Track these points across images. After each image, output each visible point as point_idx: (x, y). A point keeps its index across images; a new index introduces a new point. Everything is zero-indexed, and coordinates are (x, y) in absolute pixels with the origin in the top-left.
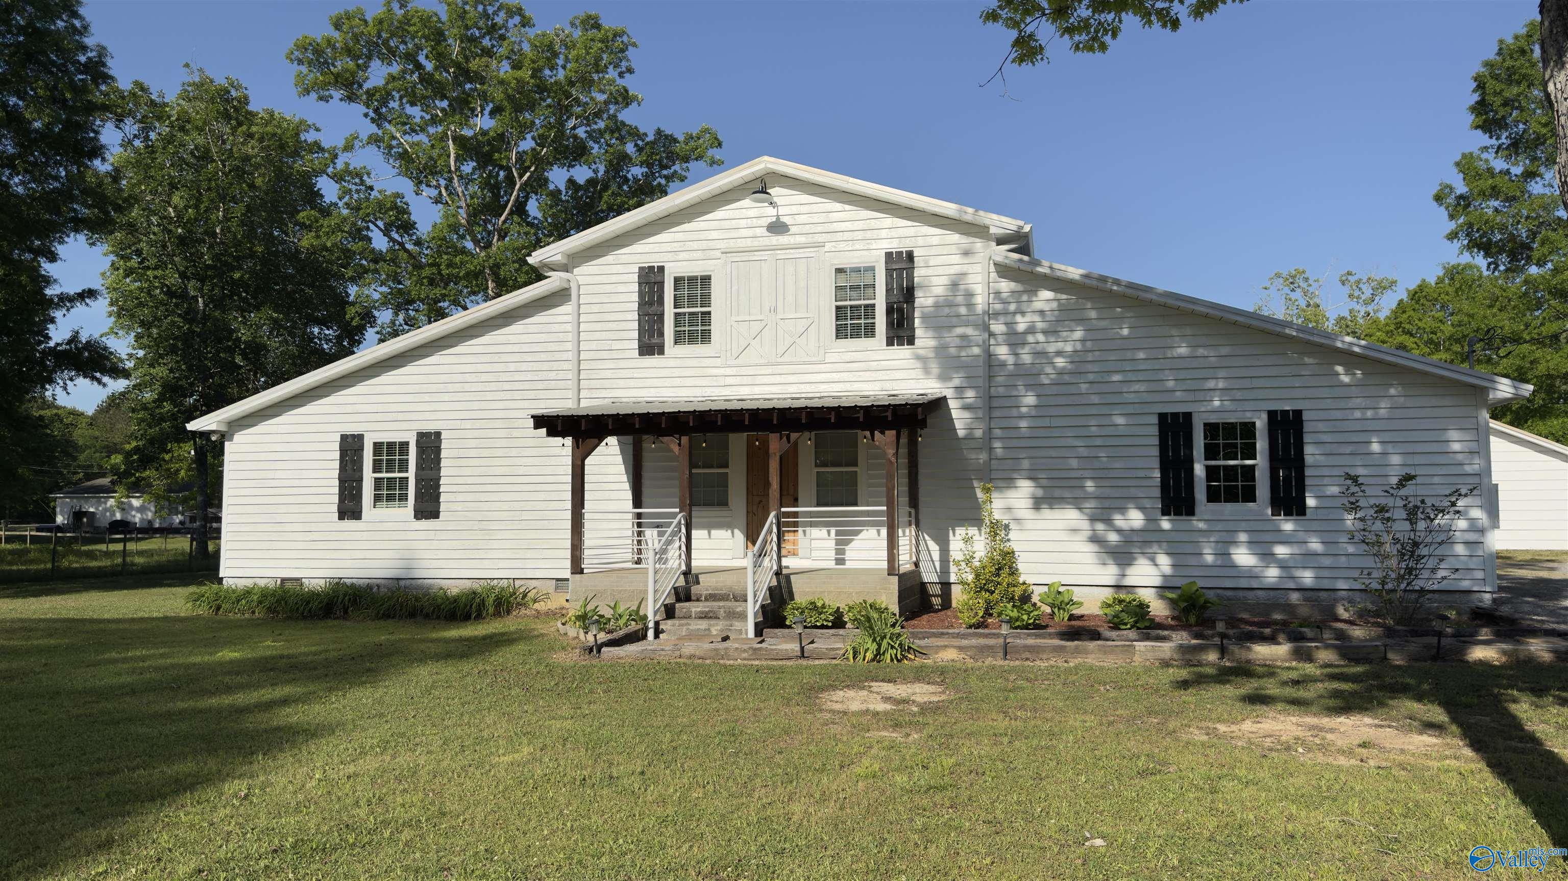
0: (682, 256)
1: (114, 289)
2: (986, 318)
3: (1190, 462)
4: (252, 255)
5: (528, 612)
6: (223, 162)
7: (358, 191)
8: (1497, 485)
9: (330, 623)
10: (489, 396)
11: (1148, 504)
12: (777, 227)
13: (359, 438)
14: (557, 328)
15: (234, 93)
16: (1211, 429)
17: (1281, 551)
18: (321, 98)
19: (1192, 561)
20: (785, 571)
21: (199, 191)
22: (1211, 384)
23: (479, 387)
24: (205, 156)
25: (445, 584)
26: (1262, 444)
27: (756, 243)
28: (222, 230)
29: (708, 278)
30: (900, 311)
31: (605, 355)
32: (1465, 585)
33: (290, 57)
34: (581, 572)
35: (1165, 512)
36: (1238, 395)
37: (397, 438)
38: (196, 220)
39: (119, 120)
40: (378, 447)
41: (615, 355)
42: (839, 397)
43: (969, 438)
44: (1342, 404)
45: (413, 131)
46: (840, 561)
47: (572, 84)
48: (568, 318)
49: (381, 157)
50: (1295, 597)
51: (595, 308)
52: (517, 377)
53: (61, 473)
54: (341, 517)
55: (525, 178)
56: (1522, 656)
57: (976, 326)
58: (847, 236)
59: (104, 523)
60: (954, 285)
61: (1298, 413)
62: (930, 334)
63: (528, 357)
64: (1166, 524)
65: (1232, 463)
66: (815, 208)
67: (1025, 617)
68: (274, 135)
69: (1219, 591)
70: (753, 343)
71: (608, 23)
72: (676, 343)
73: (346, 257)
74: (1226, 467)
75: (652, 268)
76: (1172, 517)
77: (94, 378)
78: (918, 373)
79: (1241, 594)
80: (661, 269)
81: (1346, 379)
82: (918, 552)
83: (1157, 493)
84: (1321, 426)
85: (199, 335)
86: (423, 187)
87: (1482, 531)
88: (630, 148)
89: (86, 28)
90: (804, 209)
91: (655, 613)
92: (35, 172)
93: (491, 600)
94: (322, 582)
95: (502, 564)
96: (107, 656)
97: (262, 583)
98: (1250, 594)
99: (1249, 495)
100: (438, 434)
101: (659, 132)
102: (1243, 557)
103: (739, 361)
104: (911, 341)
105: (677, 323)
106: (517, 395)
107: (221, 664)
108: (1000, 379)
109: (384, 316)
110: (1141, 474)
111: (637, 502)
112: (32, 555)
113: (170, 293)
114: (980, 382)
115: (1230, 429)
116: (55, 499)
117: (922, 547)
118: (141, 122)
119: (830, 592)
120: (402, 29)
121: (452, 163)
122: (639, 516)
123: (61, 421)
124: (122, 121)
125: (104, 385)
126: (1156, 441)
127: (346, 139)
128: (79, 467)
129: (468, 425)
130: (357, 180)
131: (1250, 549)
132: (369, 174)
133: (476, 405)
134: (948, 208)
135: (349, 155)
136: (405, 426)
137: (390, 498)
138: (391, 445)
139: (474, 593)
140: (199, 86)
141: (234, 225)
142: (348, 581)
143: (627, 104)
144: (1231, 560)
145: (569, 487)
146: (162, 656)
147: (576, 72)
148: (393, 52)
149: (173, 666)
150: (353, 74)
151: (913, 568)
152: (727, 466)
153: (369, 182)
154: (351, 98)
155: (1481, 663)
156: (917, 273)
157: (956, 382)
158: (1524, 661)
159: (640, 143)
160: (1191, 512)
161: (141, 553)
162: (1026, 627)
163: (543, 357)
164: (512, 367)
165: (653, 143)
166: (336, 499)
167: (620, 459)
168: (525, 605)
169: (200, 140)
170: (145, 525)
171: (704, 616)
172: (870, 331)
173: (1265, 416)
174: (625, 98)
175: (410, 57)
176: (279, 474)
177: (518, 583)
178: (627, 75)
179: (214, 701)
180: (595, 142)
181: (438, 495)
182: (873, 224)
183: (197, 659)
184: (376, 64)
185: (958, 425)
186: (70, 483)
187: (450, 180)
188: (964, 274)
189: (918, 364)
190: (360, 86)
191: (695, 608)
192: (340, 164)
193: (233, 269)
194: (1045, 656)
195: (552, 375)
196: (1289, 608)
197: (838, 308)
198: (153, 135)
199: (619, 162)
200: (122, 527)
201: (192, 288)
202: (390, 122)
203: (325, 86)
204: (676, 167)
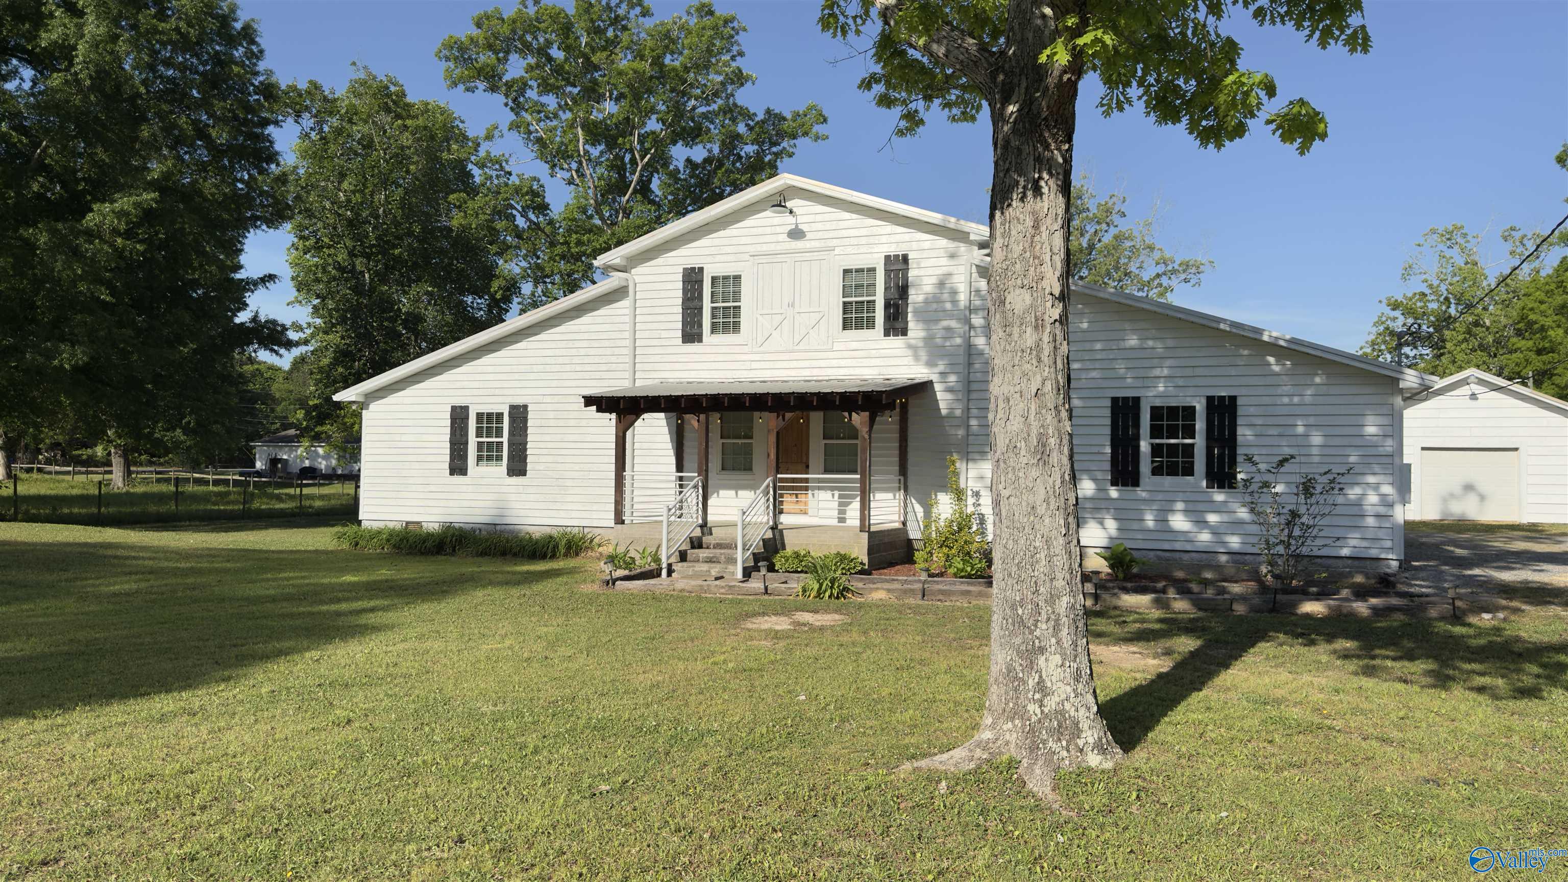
0: (718, 259)
1: (296, 265)
2: (967, 313)
3: (1137, 438)
4: (410, 233)
5: (593, 554)
6: (385, 150)
7: (498, 177)
8: (1409, 465)
9: (440, 558)
10: (565, 376)
11: (1099, 476)
12: (796, 234)
13: (465, 409)
14: (618, 319)
15: (393, 89)
16: (1156, 412)
17: (1212, 518)
18: (468, 90)
19: (1135, 526)
20: (780, 527)
21: (364, 177)
22: (1157, 372)
23: (557, 368)
24: (368, 144)
25: (530, 529)
26: (1200, 425)
27: (779, 247)
28: (384, 211)
29: (739, 277)
30: (897, 306)
31: (655, 342)
32: (1374, 553)
33: (438, 55)
34: (623, 522)
35: (1114, 483)
36: (1181, 382)
37: (495, 409)
38: (362, 203)
39: (298, 115)
40: (479, 416)
41: (664, 342)
42: (842, 380)
43: (950, 416)
44: (1271, 391)
45: (548, 118)
46: (842, 520)
47: (687, 69)
48: (627, 311)
49: (521, 142)
50: (1223, 558)
51: (648, 303)
52: (587, 360)
53: (261, 423)
54: (452, 473)
55: (646, 160)
56: (1345, 611)
57: (959, 319)
58: (854, 241)
59: (295, 470)
60: (941, 284)
61: (1233, 399)
62: (921, 326)
63: (595, 344)
64: (1114, 493)
65: (1173, 441)
66: (827, 217)
67: (969, 569)
68: (425, 128)
69: (1159, 553)
70: (775, 333)
71: (721, 11)
72: (712, 333)
73: (491, 235)
74: (1169, 445)
75: (693, 269)
76: (1120, 488)
77: (272, 350)
78: (909, 360)
79: (1177, 555)
80: (701, 270)
81: (1276, 368)
82: (906, 514)
83: (1108, 466)
84: (1252, 410)
85: (366, 306)
86: (557, 170)
87: (1391, 506)
88: (741, 128)
89: (261, 52)
90: (819, 218)
91: (668, 558)
92: (226, 174)
93: (564, 542)
94: (436, 526)
95: (574, 514)
96: (264, 576)
97: (391, 525)
98: (1186, 557)
99: (1189, 471)
100: (525, 407)
101: (768, 111)
102: (1179, 522)
103: (762, 349)
104: (904, 332)
105: (713, 316)
106: (587, 375)
107: (341, 585)
108: (977, 366)
109: (527, 288)
110: (1095, 450)
111: (680, 467)
112: (232, 497)
113: (340, 268)
114: (960, 369)
115: (1173, 411)
116: (254, 447)
117: (909, 509)
118: (316, 116)
119: (814, 545)
120: (532, 27)
121: (581, 148)
122: (681, 479)
123: (262, 375)
124: (299, 116)
125: (281, 356)
126: (1108, 421)
127: (488, 129)
128: (276, 417)
129: (548, 399)
130: (497, 166)
131: (1186, 516)
132: (507, 162)
133: (555, 383)
134: (935, 217)
135: (490, 143)
136: (500, 399)
137: (489, 458)
138: (489, 415)
139: (551, 537)
140: (363, 83)
141: (393, 206)
142: (457, 525)
143: (742, 85)
144: (1169, 526)
145: (613, 452)
146: (303, 578)
147: (691, 59)
148: (527, 46)
149: (308, 585)
150: (493, 69)
151: (901, 526)
152: (751, 438)
153: (507, 169)
154: (493, 89)
155: (1308, 616)
156: (911, 274)
157: (941, 368)
158: (1346, 616)
159: (750, 122)
160: (1136, 483)
161: (322, 497)
162: (969, 576)
163: (607, 344)
164: (582, 352)
165: (763, 122)
166: (448, 458)
167: (666, 430)
168: (592, 549)
169: (365, 129)
170: (330, 472)
171: (710, 561)
172: (871, 324)
173: (1204, 401)
174: (739, 79)
175: (542, 52)
176: (404, 438)
177: (586, 530)
178: (738, 58)
179: (325, 608)
180: (712, 122)
181: (526, 457)
182: (875, 230)
183: (326, 581)
184: (514, 57)
185: (943, 405)
186: (268, 432)
187: (580, 163)
188: (950, 274)
189: (909, 352)
190: (500, 79)
191: (702, 554)
192: (482, 153)
193: (395, 247)
194: (954, 599)
195: (613, 359)
196: (1218, 567)
197: (844, 303)
198: (326, 129)
199: (731, 141)
200: (310, 473)
201: (360, 264)
202: (526, 110)
203: (471, 78)
204: (785, 144)
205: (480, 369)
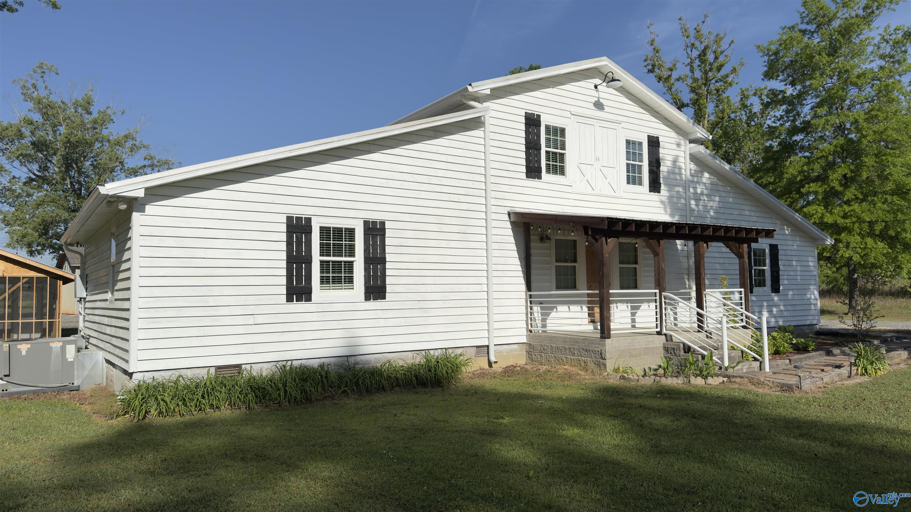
0: (550, 111)
2: (687, 184)
12: (599, 105)
13: (307, 221)
14: (473, 147)
17: (774, 310)
23: (415, 186)
26: (768, 259)
27: (588, 112)
29: (564, 130)
30: (655, 172)
31: (505, 174)
37: (343, 224)
40: (324, 230)
41: (511, 175)
43: (682, 250)
51: (498, 137)
54: (290, 299)
58: (631, 120)
60: (674, 162)
61: (777, 246)
62: (667, 188)
66: (616, 98)
70: (588, 179)
72: (547, 172)
75: (533, 115)
78: (662, 209)
80: (538, 117)
81: (787, 232)
84: (781, 252)
87: (817, 299)
90: (611, 97)
94: (267, 367)
97: (190, 374)
99: (763, 284)
100: (383, 224)
104: (659, 191)
105: (548, 159)
111: (529, 288)
122: (531, 296)
131: (767, 309)
136: (352, 214)
137: (337, 280)
138: (337, 230)
152: (576, 261)
156: (661, 151)
163: (463, 168)
164: (440, 173)
166: (284, 280)
172: (642, 183)
173: (768, 247)
181: (384, 279)
182: (642, 116)
188: (678, 157)
189: (661, 203)
195: (470, 184)
197: (627, 164)
205: (325, 176)
